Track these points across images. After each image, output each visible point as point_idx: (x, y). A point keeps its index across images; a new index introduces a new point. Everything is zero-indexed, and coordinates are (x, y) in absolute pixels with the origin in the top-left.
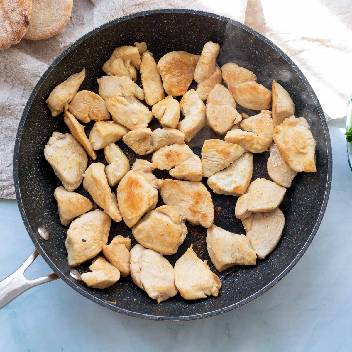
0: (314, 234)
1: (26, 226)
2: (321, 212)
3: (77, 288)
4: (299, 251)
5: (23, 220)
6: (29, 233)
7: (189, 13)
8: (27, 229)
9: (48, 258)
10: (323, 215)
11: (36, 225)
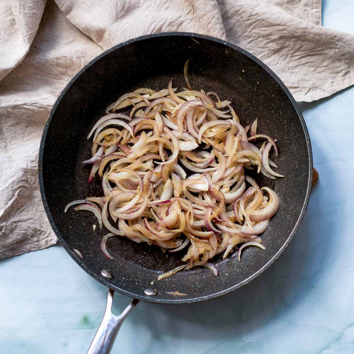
0: (311, 162)
1: (93, 277)
2: (308, 143)
3: (159, 301)
4: (308, 181)
5: (88, 273)
6: (98, 280)
7: (123, 46)
8: (95, 278)
9: (123, 291)
10: (310, 144)
11: (99, 271)
